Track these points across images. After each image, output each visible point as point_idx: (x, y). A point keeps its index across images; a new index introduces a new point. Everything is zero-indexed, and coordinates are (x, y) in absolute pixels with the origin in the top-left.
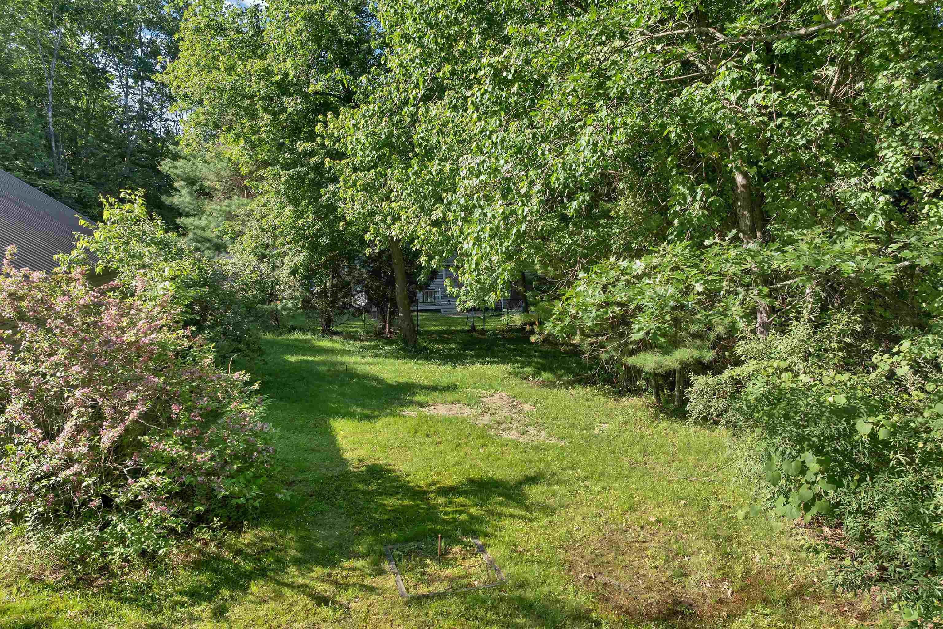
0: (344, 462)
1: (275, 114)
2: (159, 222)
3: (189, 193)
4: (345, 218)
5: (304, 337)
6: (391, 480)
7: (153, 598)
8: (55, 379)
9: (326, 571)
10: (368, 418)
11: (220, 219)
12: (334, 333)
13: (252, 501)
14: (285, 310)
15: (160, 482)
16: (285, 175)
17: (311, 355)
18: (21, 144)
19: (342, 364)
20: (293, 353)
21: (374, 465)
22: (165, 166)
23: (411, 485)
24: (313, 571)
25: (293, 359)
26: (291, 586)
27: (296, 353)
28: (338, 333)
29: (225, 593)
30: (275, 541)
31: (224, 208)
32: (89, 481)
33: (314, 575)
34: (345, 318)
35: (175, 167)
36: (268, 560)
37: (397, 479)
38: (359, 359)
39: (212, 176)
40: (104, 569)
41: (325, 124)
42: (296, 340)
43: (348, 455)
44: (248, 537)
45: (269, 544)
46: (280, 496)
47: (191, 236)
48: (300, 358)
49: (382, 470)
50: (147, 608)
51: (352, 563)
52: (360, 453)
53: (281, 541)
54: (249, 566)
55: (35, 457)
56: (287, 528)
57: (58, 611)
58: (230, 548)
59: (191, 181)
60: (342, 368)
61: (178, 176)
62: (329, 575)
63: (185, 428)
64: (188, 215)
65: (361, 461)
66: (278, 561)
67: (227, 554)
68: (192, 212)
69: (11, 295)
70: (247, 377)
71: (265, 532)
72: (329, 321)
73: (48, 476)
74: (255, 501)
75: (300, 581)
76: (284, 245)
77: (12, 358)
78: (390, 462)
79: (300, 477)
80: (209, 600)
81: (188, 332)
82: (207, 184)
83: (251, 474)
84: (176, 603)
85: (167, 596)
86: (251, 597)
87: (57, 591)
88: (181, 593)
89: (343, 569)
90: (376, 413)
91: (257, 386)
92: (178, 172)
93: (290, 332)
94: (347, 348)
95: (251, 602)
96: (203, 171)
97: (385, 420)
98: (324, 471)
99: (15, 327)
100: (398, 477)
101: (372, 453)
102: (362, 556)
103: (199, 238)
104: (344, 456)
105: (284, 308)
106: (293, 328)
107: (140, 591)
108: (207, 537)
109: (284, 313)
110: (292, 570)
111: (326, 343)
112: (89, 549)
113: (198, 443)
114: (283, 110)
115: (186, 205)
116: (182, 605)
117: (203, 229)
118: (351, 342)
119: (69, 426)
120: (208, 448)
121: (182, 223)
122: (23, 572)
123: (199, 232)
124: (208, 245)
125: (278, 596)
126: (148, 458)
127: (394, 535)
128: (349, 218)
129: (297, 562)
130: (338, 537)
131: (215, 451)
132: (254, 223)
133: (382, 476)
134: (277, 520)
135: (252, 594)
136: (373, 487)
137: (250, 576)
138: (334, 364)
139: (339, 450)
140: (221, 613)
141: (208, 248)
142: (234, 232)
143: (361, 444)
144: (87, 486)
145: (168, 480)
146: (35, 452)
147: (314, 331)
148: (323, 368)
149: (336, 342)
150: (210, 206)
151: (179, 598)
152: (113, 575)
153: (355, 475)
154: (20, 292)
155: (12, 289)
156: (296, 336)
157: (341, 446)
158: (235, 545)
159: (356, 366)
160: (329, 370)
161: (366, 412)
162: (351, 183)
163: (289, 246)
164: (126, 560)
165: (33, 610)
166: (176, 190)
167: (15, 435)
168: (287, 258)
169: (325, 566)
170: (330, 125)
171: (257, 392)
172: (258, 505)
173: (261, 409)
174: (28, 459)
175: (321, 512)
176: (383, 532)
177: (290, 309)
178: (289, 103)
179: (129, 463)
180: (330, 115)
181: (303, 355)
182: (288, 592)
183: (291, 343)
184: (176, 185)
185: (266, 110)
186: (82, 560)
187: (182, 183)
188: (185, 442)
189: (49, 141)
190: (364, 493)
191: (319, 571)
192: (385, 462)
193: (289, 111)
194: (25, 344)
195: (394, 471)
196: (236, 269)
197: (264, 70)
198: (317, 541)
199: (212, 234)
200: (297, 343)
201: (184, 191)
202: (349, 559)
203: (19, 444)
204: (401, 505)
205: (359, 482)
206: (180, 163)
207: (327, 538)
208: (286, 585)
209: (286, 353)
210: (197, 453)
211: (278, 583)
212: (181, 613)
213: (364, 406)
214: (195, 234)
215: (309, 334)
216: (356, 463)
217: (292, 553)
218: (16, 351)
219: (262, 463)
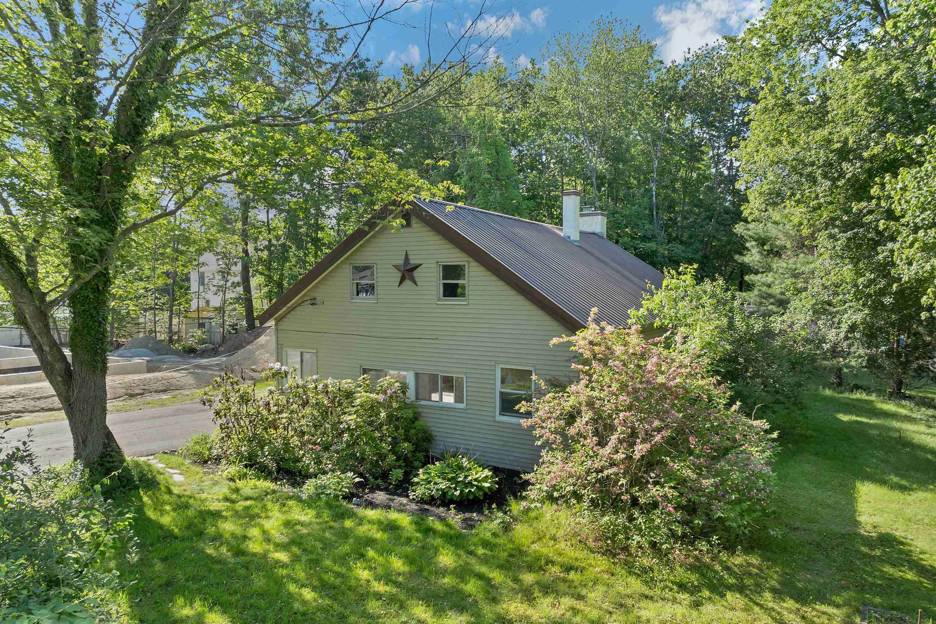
0: (856, 523)
1: (834, 180)
2: (721, 282)
3: (759, 252)
4: (900, 279)
5: (867, 398)
6: (901, 552)
7: (652, 579)
8: (610, 404)
9: (798, 606)
10: (902, 488)
11: (786, 276)
12: (905, 397)
13: (743, 528)
14: (847, 368)
15: (671, 493)
16: (843, 237)
17: (867, 417)
18: (630, 215)
19: (899, 430)
20: (845, 413)
21: (888, 534)
22: (739, 229)
23: (923, 562)
24: (784, 602)
25: (845, 418)
26: (761, 606)
27: (851, 413)
28: (910, 398)
29: (706, 593)
30: (761, 570)
31: (790, 266)
32: (623, 481)
33: (785, 605)
34: (923, 381)
35: (748, 229)
36: (748, 581)
37: (908, 553)
38: (922, 428)
39: (781, 236)
40: (626, 549)
41: (883, 185)
42: (858, 400)
43: (861, 519)
44: (739, 560)
45: (755, 571)
46: (772, 533)
47: (756, 292)
48: (854, 418)
49: (895, 539)
50: (646, 583)
51: (824, 608)
52: (877, 520)
53: (766, 571)
54: (732, 581)
55: (591, 457)
56: (775, 562)
57: (591, 565)
58: (721, 563)
59: (762, 242)
60: (896, 435)
61: (750, 237)
62: (798, 610)
63: (698, 457)
64: (757, 273)
65: (875, 527)
66: (758, 585)
67: (718, 568)
68: (761, 270)
69: (591, 343)
70: (767, 426)
71: (755, 560)
72: (900, 384)
73: (598, 471)
74: (745, 528)
75: (770, 605)
76: (846, 302)
77: (587, 386)
78: (910, 537)
79: (805, 526)
80: (692, 594)
81: (713, 380)
82: (778, 243)
83: (747, 507)
84: (667, 587)
85: (661, 581)
86: (725, 603)
87: (594, 552)
88: (672, 582)
89: (814, 609)
90: (915, 486)
91: (775, 435)
92: (750, 233)
93: (852, 391)
94: (914, 415)
95: (723, 606)
96: (773, 231)
97: (920, 495)
98: (833, 527)
99: (590, 365)
100: (910, 551)
101: (891, 523)
102: (838, 606)
103: (765, 295)
104: (858, 519)
105: (847, 366)
106: (857, 387)
107: (645, 570)
108: (705, 549)
109: (845, 370)
110: (768, 595)
111: (890, 407)
112: (619, 531)
113: (708, 472)
114: (842, 175)
115: (756, 263)
116: (671, 590)
117: (769, 286)
118: (923, 409)
119: (614, 438)
120: (714, 477)
121: (750, 280)
122: (576, 534)
123: (764, 289)
124: (772, 300)
125: (746, 610)
126: (666, 475)
127: (878, 600)
128: (905, 278)
129: (774, 590)
130: (821, 584)
131: (718, 480)
132: (817, 281)
133: (892, 546)
134: (768, 554)
135: (727, 601)
136: (878, 552)
137: (730, 588)
138: (889, 429)
139: (855, 511)
140: (698, 605)
141: (772, 304)
142: (796, 289)
143: (882, 511)
144: (622, 485)
145: (676, 494)
146: (591, 453)
147: (880, 392)
148: (875, 432)
149: (903, 407)
150: (778, 264)
151: (670, 585)
152: (630, 555)
153: (863, 538)
154: (596, 341)
155: (591, 338)
156: (858, 395)
157: (859, 509)
158: (725, 562)
159: (913, 435)
160: (879, 435)
161: (904, 483)
162: (908, 244)
163: (851, 304)
164: (640, 547)
165: (577, 559)
166: (748, 249)
167: (582, 439)
168: (846, 316)
169: (797, 601)
170: (888, 187)
171: (773, 440)
172: (747, 532)
173: (768, 453)
174: (586, 457)
175: (814, 560)
176: (869, 594)
177: (852, 367)
178: (847, 169)
179: (653, 475)
180: (888, 177)
181: (857, 416)
182: (756, 609)
183: (849, 402)
184: (748, 245)
185: (825, 176)
186: (613, 538)
187: (754, 243)
188: (698, 469)
189: (651, 211)
190: (865, 555)
191: (790, 603)
192: (903, 534)
193: (847, 176)
194: (595, 377)
195: (910, 545)
196: (784, 327)
197: (825, 140)
198: (799, 581)
199: (776, 290)
200: (854, 402)
201: (754, 251)
202: (822, 603)
203: (583, 445)
204: (901, 577)
205: (864, 545)
206: (751, 226)
207: (809, 581)
208: (757, 604)
209: (839, 411)
210: (704, 479)
211: (751, 600)
212: (668, 594)
213: (902, 477)
214: (760, 290)
215: (874, 395)
216: (869, 528)
217: (773, 583)
218: (590, 381)
219: (759, 500)
